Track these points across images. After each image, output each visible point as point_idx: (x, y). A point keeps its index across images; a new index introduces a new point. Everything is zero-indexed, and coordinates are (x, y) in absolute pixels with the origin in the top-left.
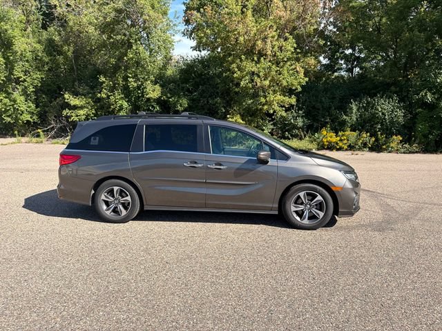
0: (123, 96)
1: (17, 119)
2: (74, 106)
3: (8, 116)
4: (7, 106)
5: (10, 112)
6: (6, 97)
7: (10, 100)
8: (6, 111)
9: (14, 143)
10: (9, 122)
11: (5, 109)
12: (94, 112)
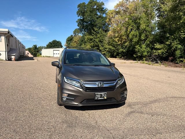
0: (179, 42)
1: (142, 54)
2: (159, 48)
3: (140, 53)
4: (139, 50)
5: (140, 52)
6: (139, 46)
7: (141, 47)
8: (139, 51)
9: (135, 63)
10: (140, 55)
11: (138, 51)
12: (166, 51)
